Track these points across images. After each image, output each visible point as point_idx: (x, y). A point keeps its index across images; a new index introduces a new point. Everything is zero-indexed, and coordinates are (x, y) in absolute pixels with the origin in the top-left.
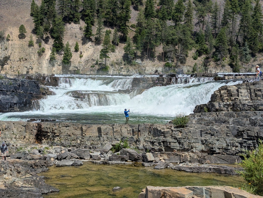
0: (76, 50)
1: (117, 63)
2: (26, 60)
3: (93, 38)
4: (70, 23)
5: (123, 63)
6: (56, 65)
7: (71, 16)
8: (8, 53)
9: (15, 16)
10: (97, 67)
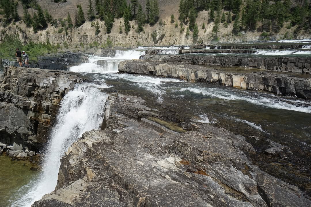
0: (203, 28)
1: (227, 35)
2: (174, 36)
3: (215, 19)
4: (202, 11)
5: (232, 34)
6: (189, 38)
7: (203, 6)
8: (164, 32)
9: (172, 9)
10: (212, 38)
